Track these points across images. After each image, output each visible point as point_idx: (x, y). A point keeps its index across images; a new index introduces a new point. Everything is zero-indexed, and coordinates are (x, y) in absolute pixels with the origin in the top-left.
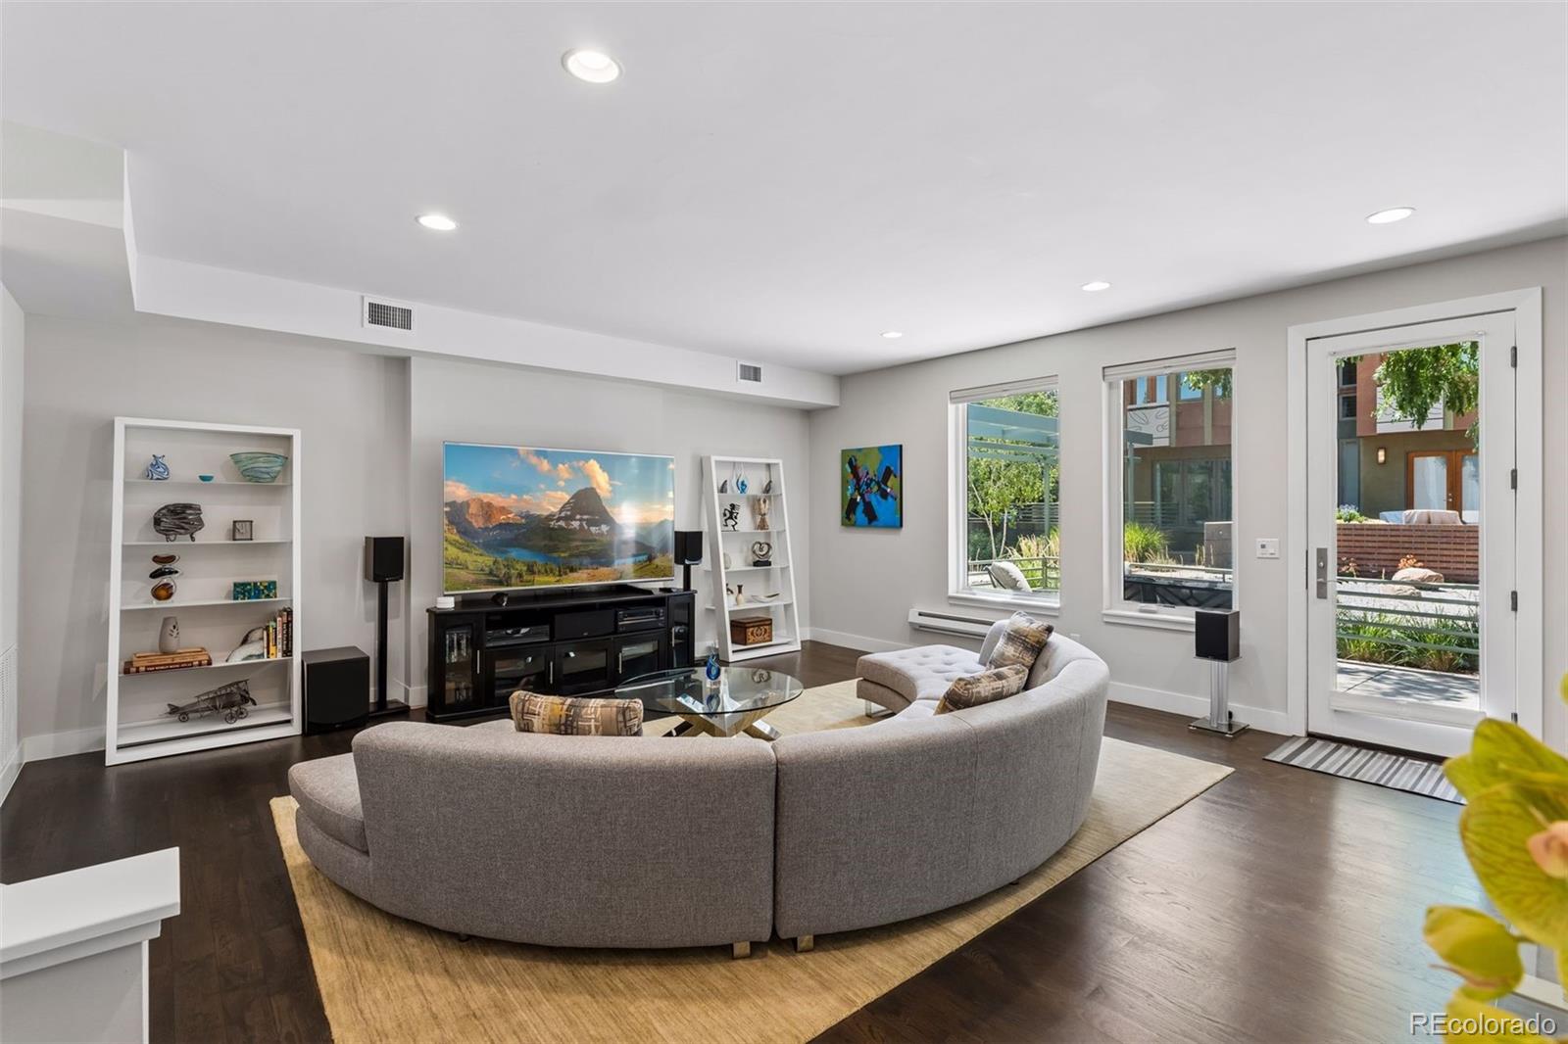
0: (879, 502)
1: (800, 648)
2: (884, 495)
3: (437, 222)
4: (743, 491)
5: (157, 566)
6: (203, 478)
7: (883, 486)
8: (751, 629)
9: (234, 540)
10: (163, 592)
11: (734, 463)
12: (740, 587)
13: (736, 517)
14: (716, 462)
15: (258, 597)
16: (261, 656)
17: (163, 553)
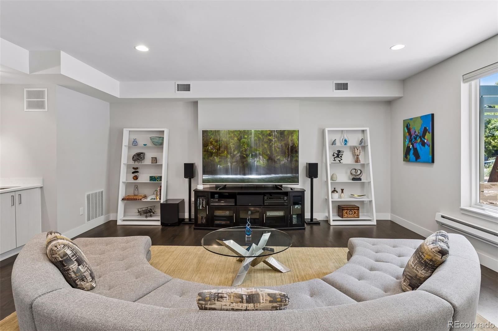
0: (421, 149)
1: (376, 224)
2: (423, 144)
3: (142, 48)
4: (345, 144)
5: (134, 170)
6: (144, 145)
7: (423, 139)
8: (345, 211)
9: (152, 163)
10: (136, 178)
11: (342, 131)
12: (342, 190)
13: (341, 157)
14: (328, 131)
15: (155, 181)
16: (154, 199)
17: (135, 167)
